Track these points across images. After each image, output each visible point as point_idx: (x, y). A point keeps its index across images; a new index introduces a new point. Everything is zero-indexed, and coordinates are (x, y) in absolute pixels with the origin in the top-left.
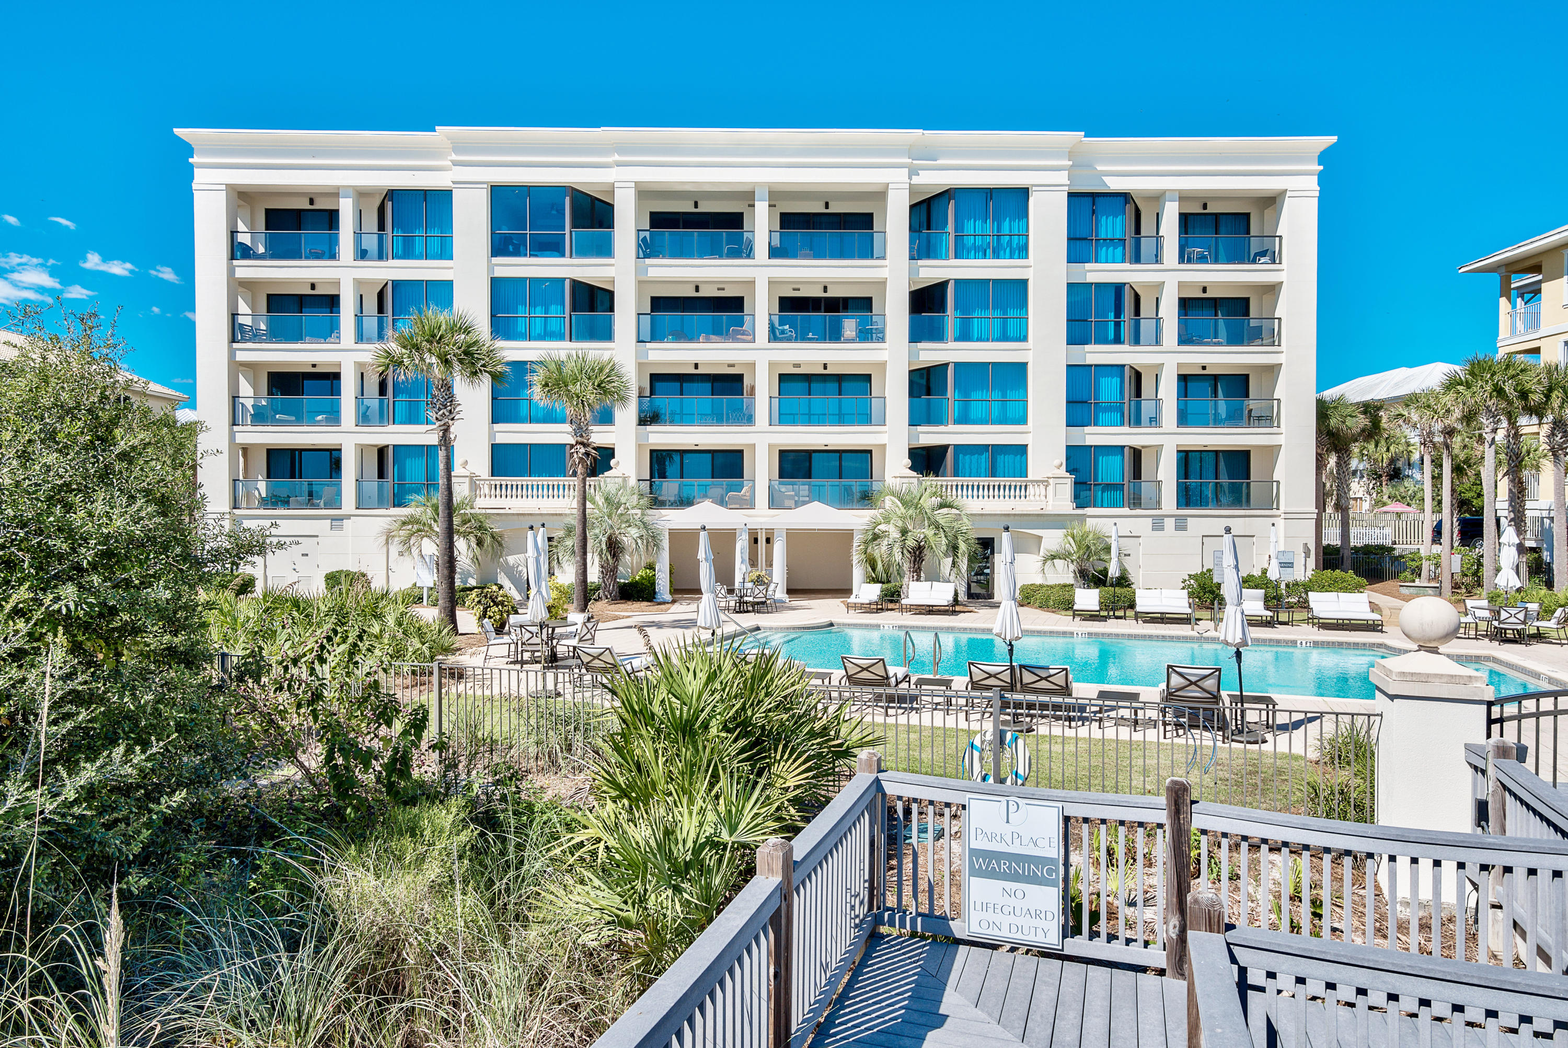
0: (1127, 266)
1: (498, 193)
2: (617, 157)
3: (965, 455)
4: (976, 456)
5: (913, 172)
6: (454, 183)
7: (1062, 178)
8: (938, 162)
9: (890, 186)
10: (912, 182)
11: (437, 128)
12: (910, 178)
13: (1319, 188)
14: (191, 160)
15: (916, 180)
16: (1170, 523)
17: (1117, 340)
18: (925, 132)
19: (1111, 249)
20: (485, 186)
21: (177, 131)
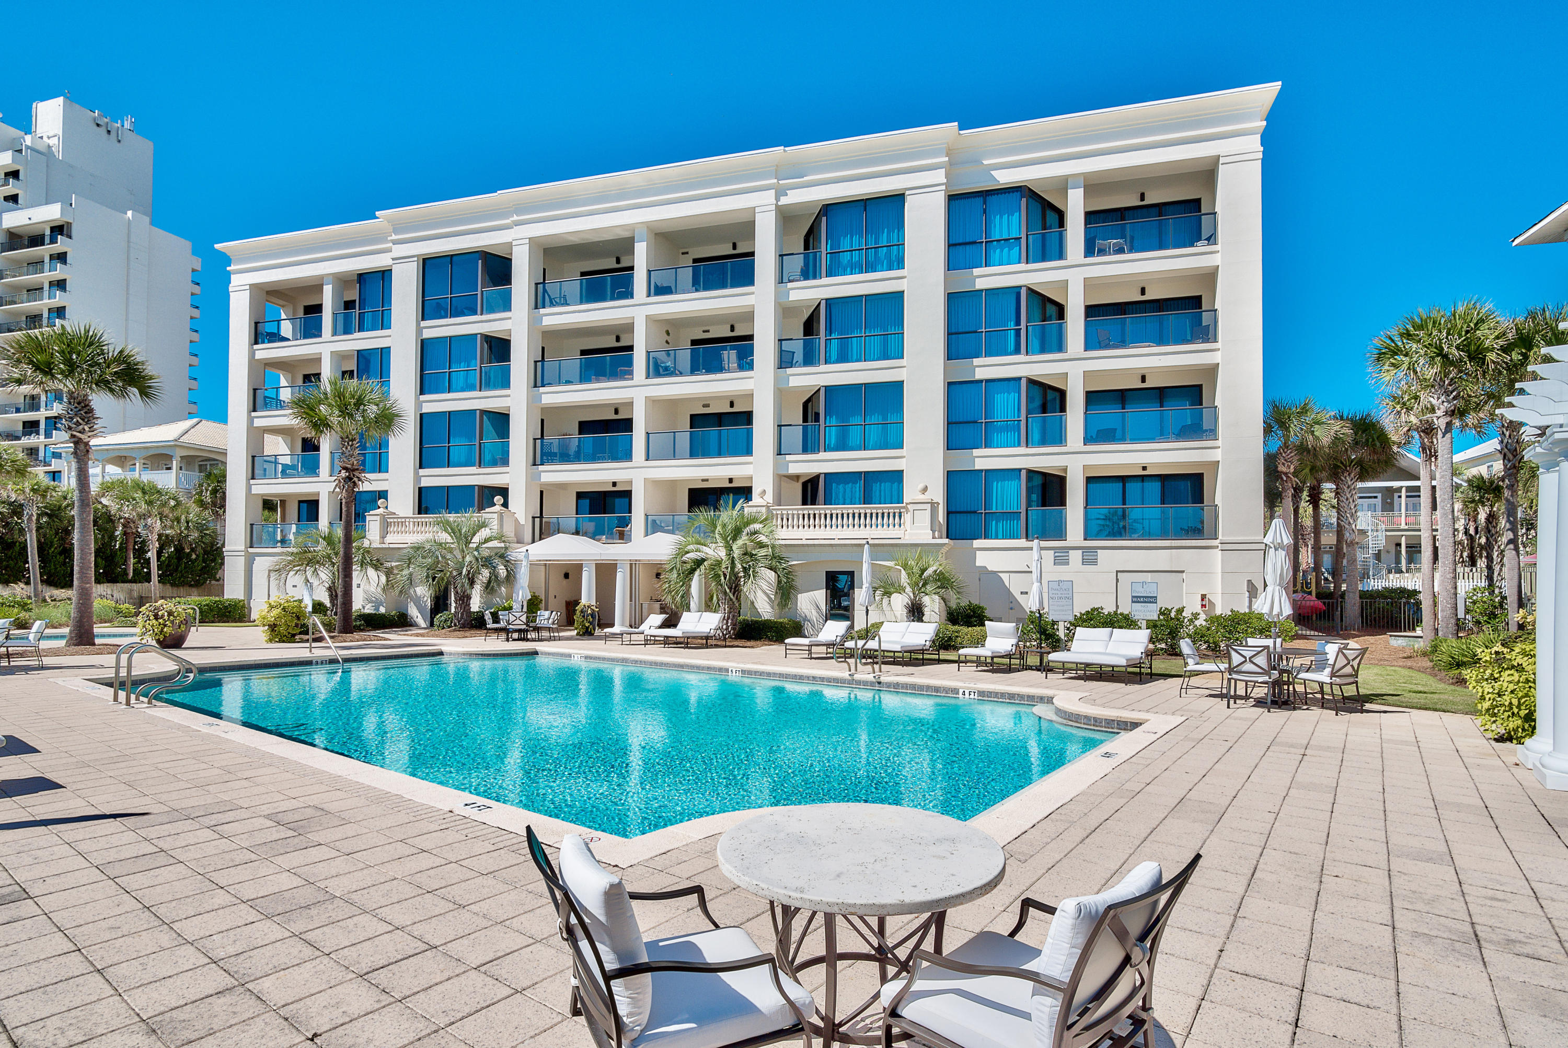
0: (1023, 266)
1: (428, 264)
2: (515, 218)
3: (838, 484)
4: (850, 485)
5: (780, 192)
6: (393, 259)
7: (939, 176)
8: (805, 178)
9: (757, 210)
10: (780, 203)
11: (377, 213)
12: (777, 199)
13: (1262, 149)
14: (228, 268)
15: (784, 201)
16: (1075, 556)
17: (1017, 351)
18: (787, 149)
19: (1006, 250)
20: (416, 259)
21: (217, 246)
